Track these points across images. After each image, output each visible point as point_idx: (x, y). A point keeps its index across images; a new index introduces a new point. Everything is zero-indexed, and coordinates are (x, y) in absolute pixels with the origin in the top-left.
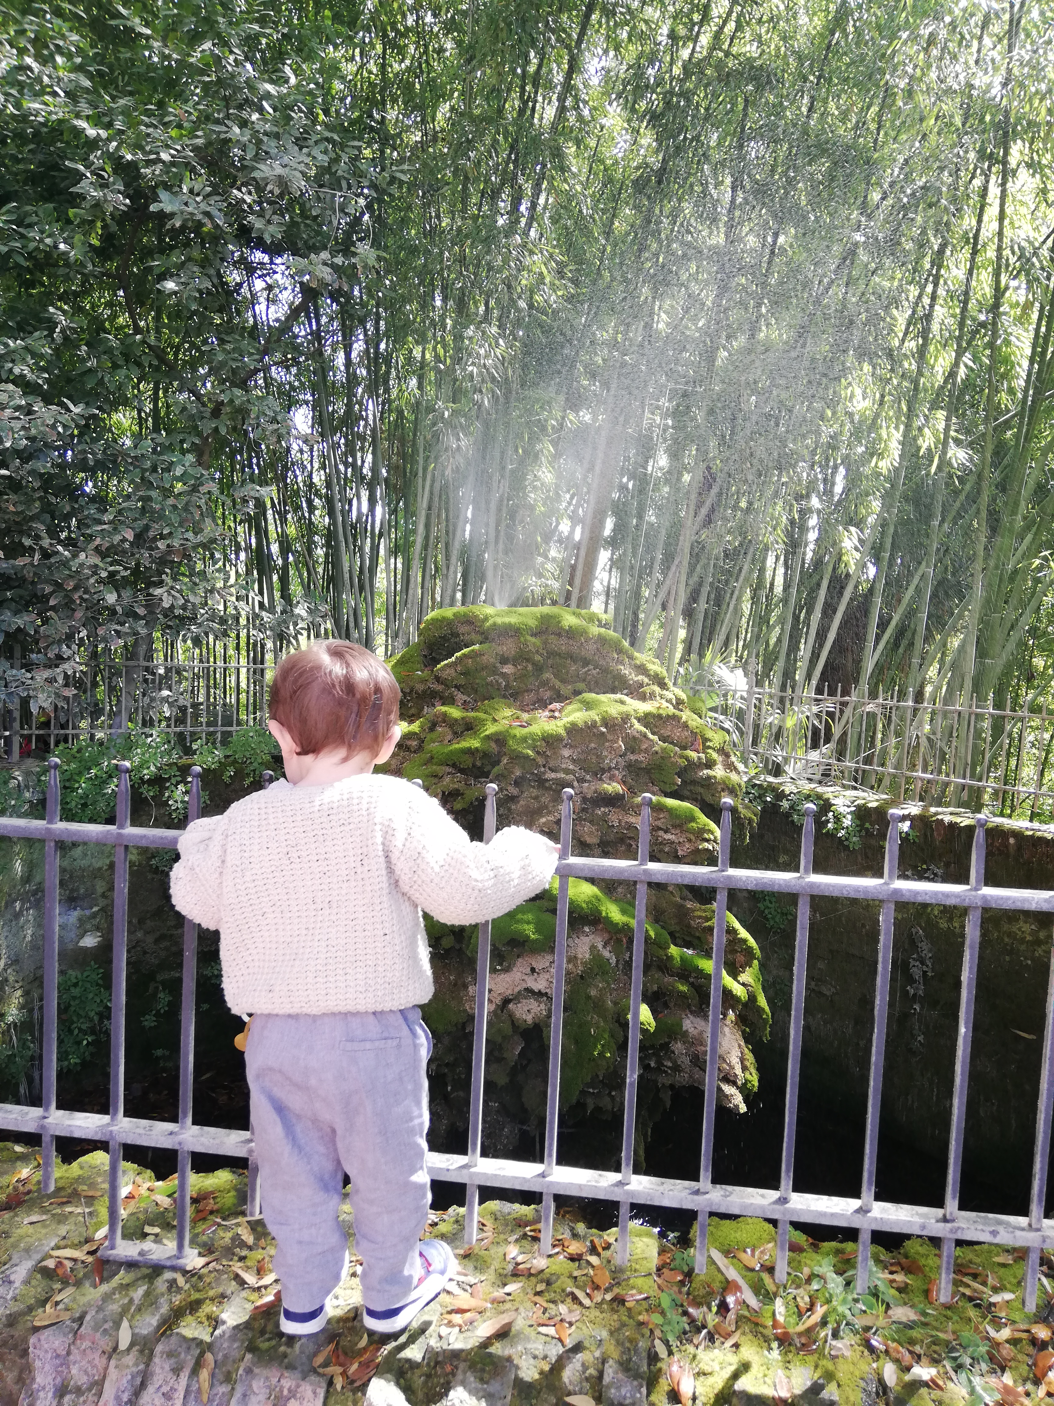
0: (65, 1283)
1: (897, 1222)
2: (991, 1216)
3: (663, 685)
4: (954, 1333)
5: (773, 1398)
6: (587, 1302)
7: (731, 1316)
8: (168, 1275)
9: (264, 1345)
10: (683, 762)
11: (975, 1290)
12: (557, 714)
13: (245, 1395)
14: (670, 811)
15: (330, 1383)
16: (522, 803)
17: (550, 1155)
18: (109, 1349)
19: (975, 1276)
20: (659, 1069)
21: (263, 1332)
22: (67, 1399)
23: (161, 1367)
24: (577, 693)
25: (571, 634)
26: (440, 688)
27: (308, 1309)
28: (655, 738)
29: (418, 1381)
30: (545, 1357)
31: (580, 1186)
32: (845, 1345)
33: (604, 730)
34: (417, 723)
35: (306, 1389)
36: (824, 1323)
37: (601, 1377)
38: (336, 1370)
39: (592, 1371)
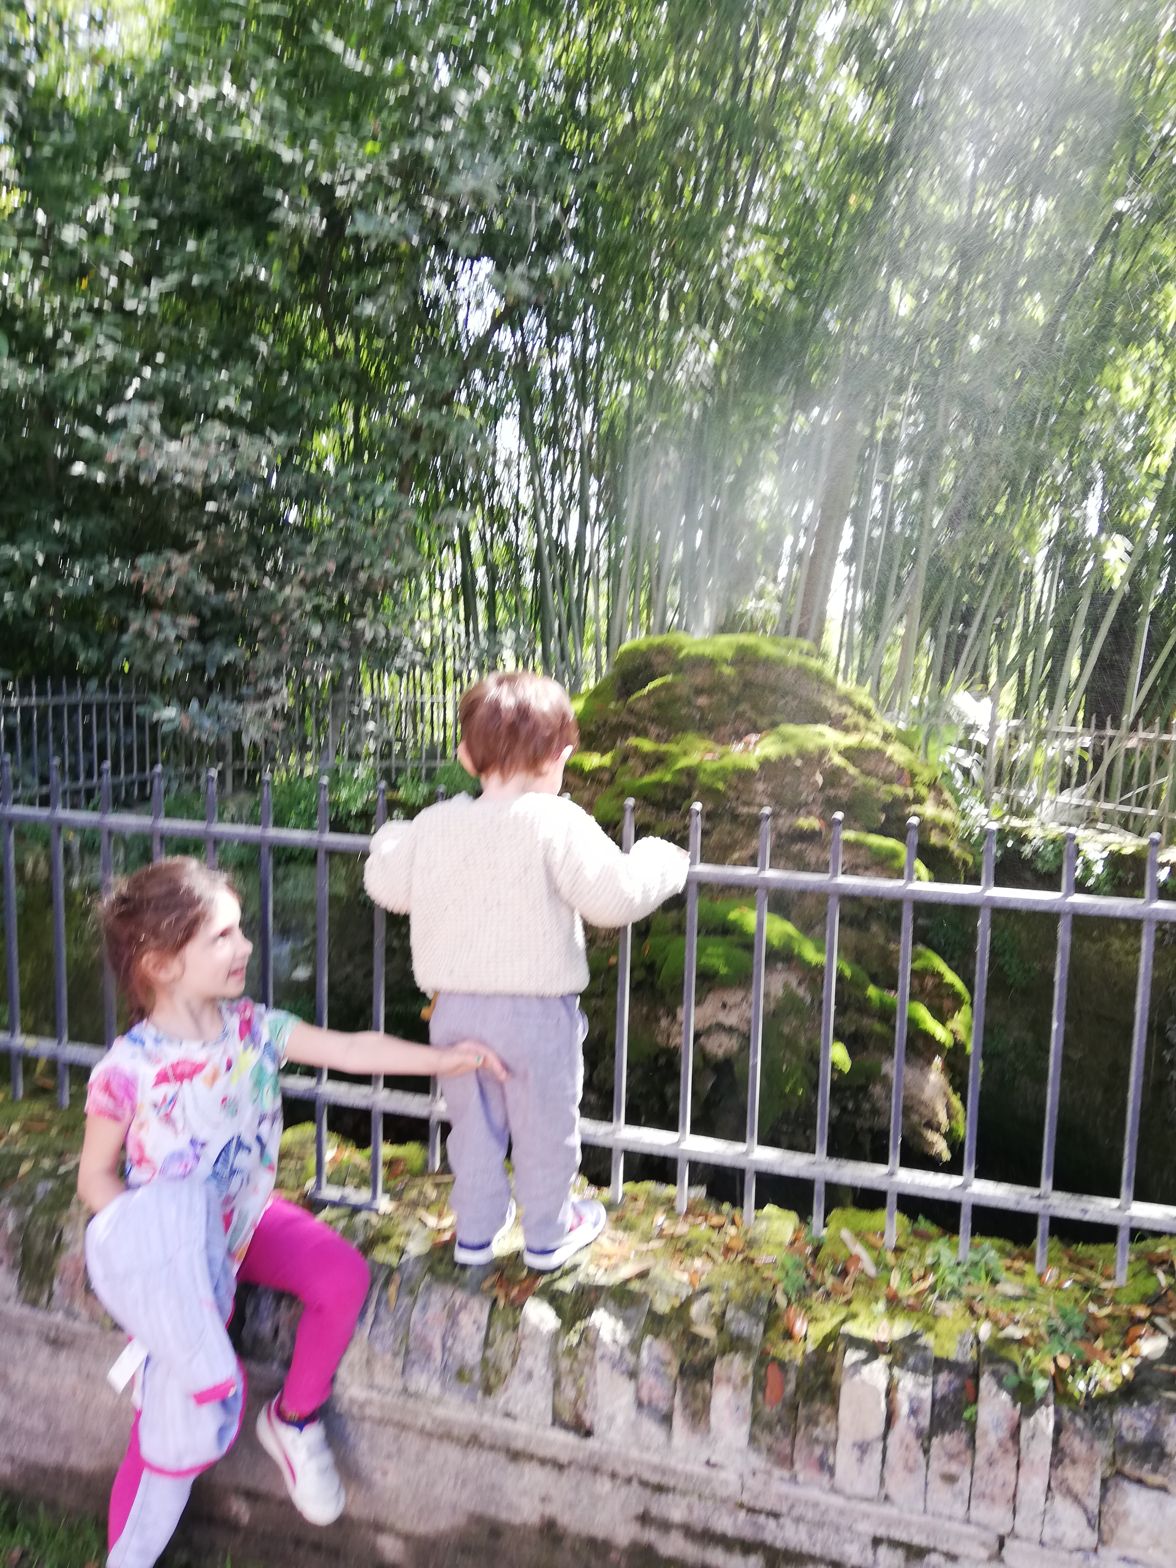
1: (994, 1198)
3: (869, 717)
5: (873, 1340)
6: (720, 1259)
7: (850, 1280)
8: (364, 1215)
10: (888, 798)
12: (751, 746)
13: (425, 1306)
14: (869, 848)
15: (495, 1302)
17: (686, 1124)
20: (857, 1112)
21: (441, 1260)
24: (774, 725)
25: (769, 663)
26: (632, 720)
27: (476, 1240)
28: (857, 772)
30: (677, 1295)
32: (950, 1308)
34: (609, 756)
35: (474, 1304)
36: (932, 1289)
37: (724, 1314)
38: (500, 1293)
39: (717, 1310)
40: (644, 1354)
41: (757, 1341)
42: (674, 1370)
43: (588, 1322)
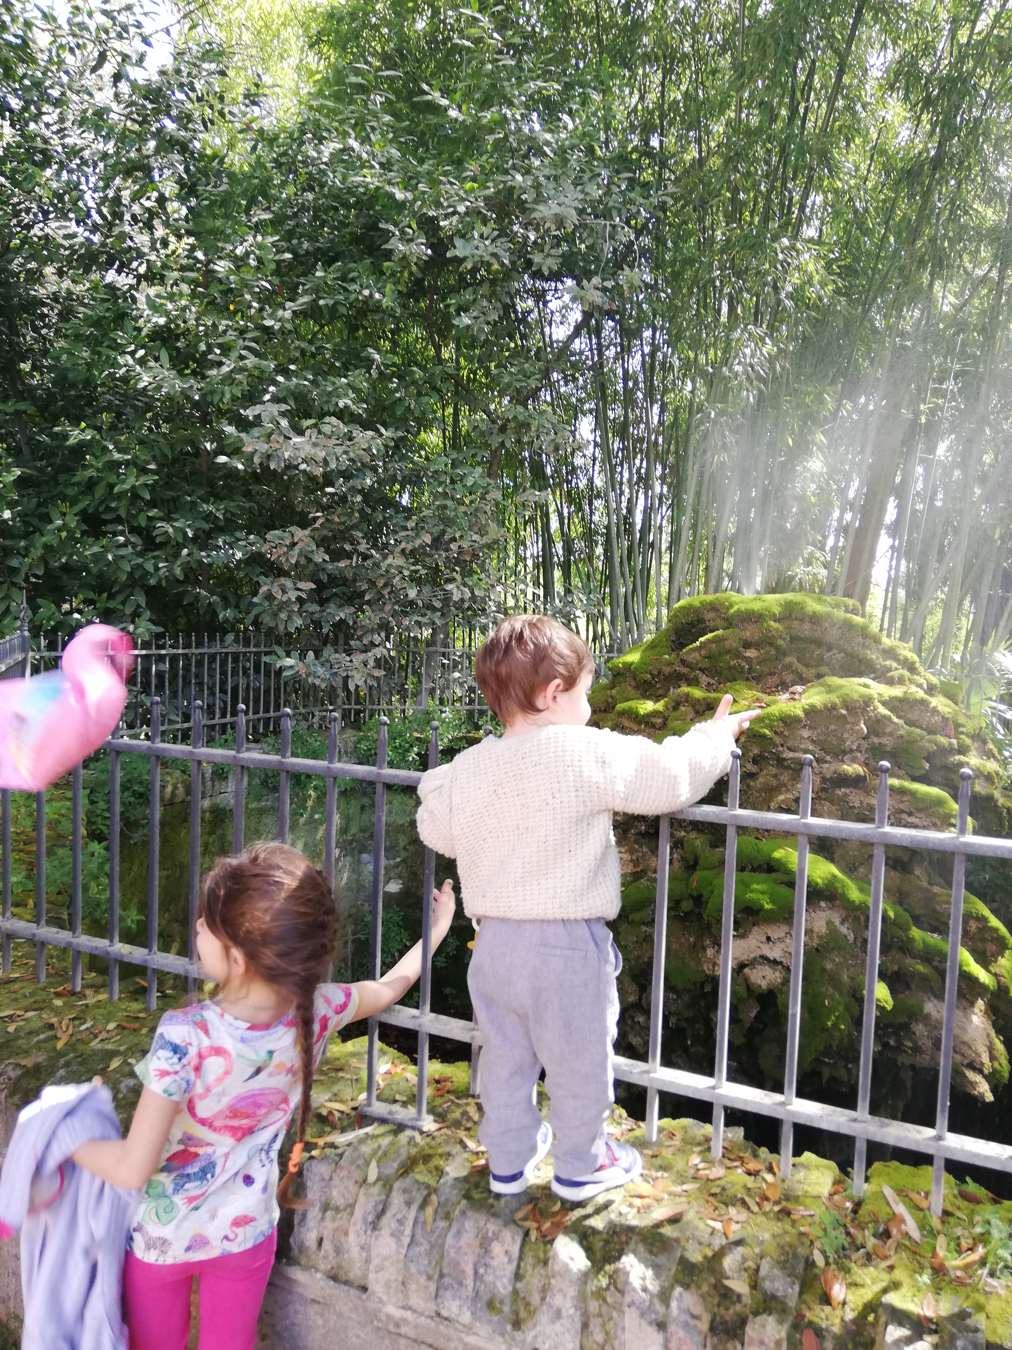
0: (334, 1127)
3: (913, 670)
5: (918, 1315)
6: (755, 1208)
7: (892, 1242)
8: (409, 1133)
9: (476, 1195)
10: (931, 747)
12: (797, 696)
13: (459, 1232)
14: (913, 794)
15: (527, 1234)
16: (761, 780)
17: (720, 1071)
18: (360, 1180)
20: (899, 1049)
21: (476, 1187)
22: (329, 1214)
23: (397, 1199)
24: (819, 676)
25: (815, 619)
26: (685, 670)
27: (508, 1171)
28: (900, 721)
29: (598, 1245)
30: (709, 1245)
31: (746, 1100)
32: (1000, 1284)
33: (844, 712)
34: (662, 702)
35: (507, 1235)
36: (983, 1262)
37: (757, 1270)
38: (532, 1225)
39: (751, 1264)
40: (674, 1304)
41: (792, 1303)
42: (704, 1325)
43: (619, 1265)
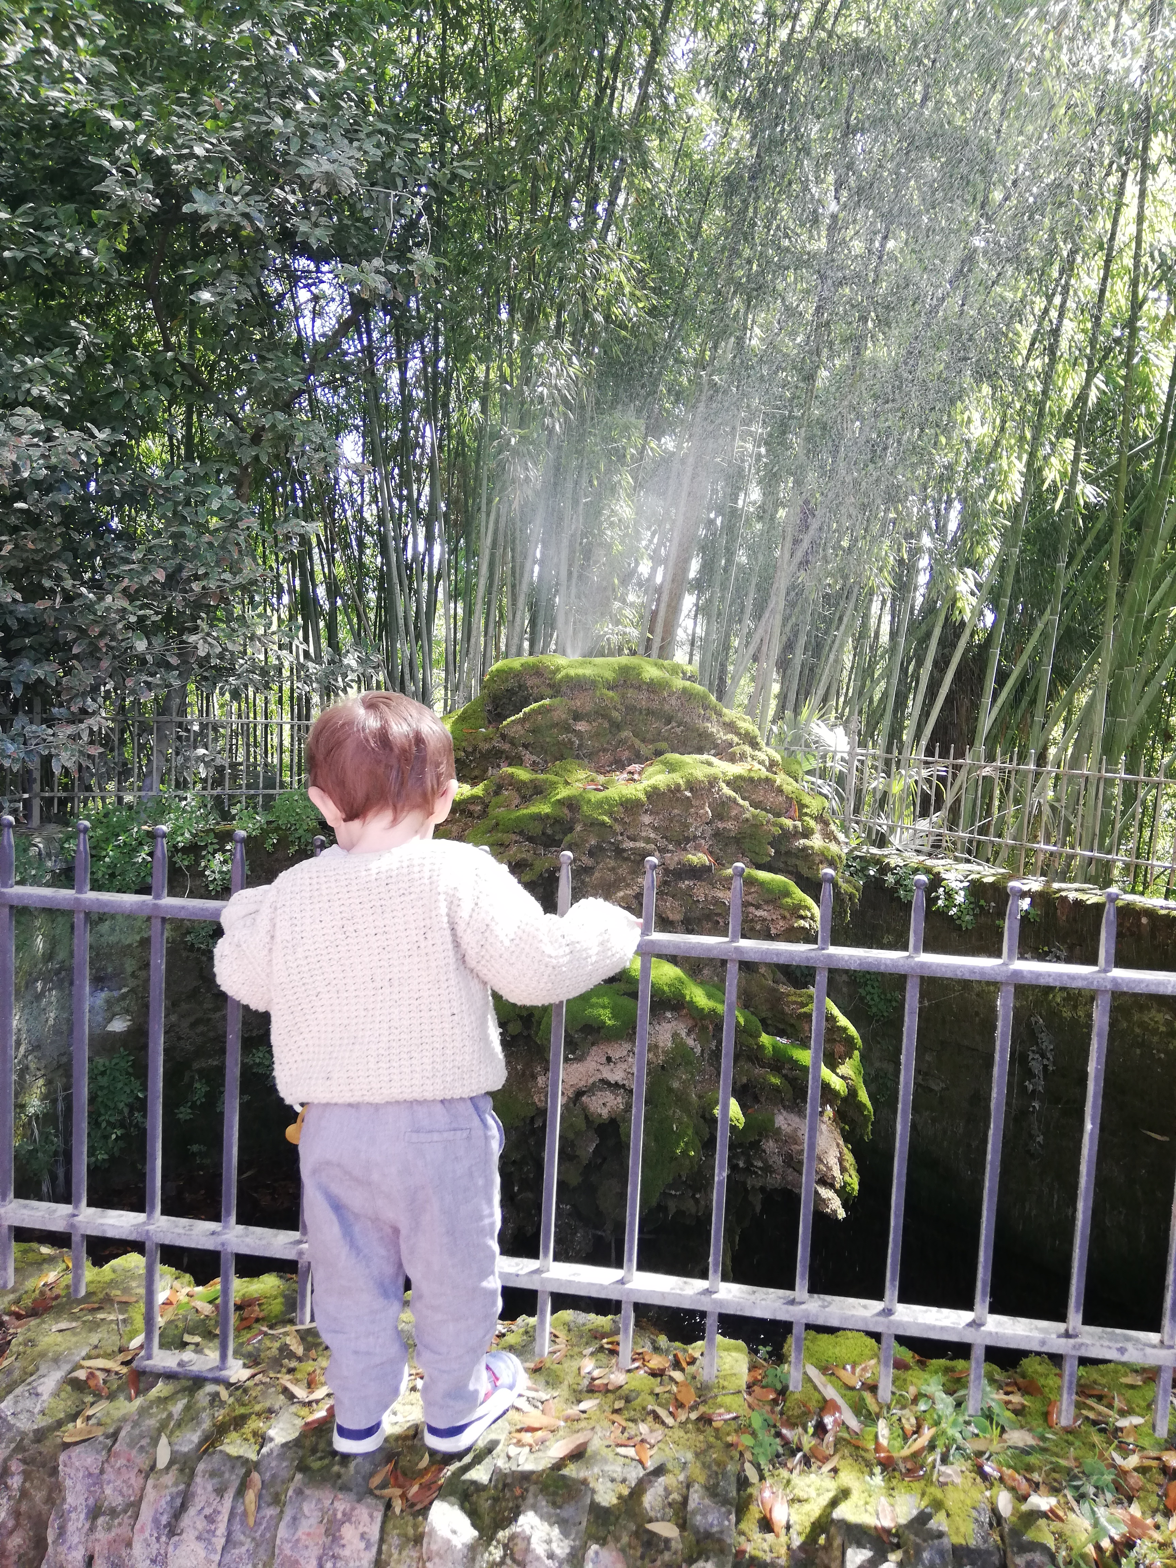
0: (98, 1396)
1: (1014, 1337)
2: (1118, 1331)
3: (754, 745)
4: (1076, 1459)
5: (876, 1528)
6: (670, 1421)
7: (830, 1438)
8: (210, 1388)
9: (315, 1464)
10: (777, 831)
11: (1100, 1414)
12: (636, 777)
13: (295, 1519)
14: (762, 884)
15: (389, 1506)
17: (630, 1260)
18: (146, 1467)
19: (1100, 1398)
20: (749, 1170)
21: (314, 1451)
22: (101, 1520)
23: (203, 1488)
24: (658, 753)
25: (654, 687)
26: (505, 747)
27: (363, 1425)
28: (746, 804)
29: (485, 1505)
30: (624, 1481)
31: (663, 1294)
32: (955, 1472)
33: (688, 794)
34: (481, 786)
35: (362, 1512)
36: (932, 1447)
37: (685, 1502)
38: (394, 1492)
39: (675, 1496)
41: (729, 1537)
43: (514, 1529)
